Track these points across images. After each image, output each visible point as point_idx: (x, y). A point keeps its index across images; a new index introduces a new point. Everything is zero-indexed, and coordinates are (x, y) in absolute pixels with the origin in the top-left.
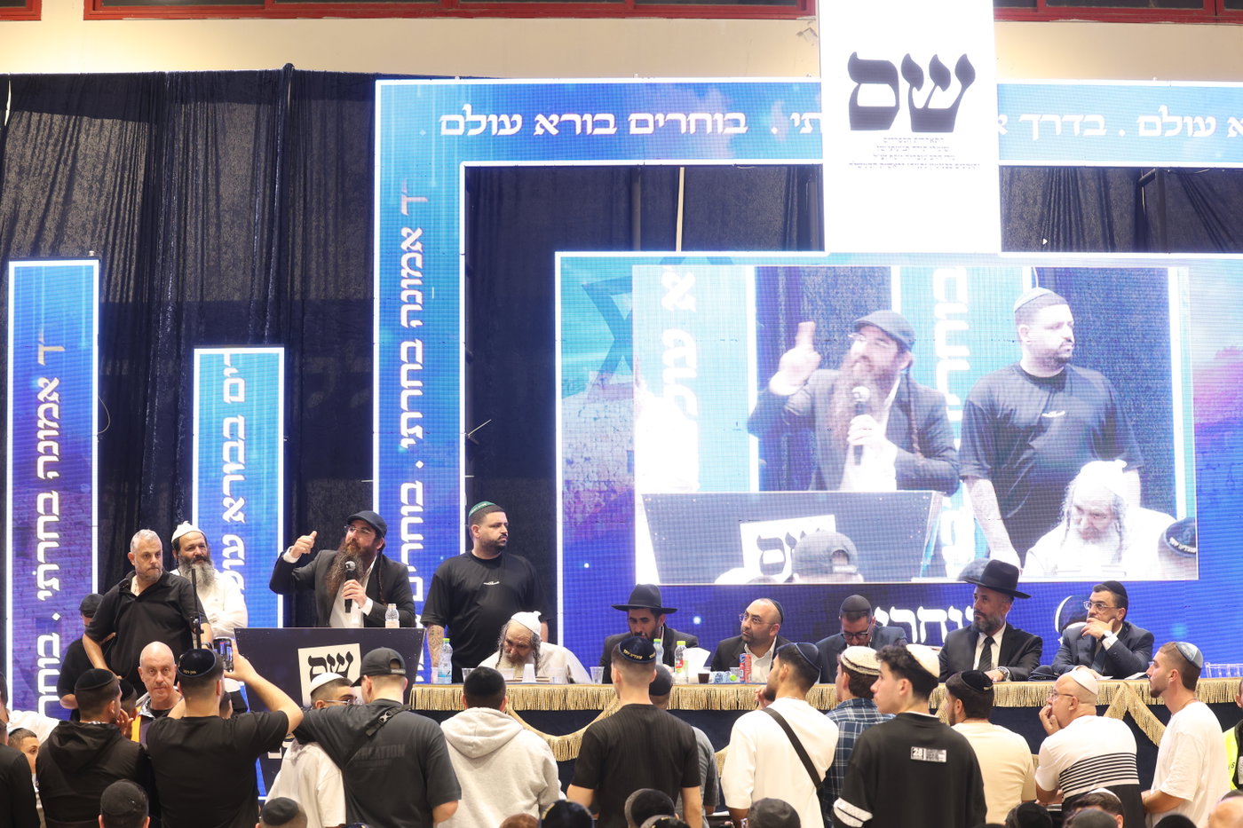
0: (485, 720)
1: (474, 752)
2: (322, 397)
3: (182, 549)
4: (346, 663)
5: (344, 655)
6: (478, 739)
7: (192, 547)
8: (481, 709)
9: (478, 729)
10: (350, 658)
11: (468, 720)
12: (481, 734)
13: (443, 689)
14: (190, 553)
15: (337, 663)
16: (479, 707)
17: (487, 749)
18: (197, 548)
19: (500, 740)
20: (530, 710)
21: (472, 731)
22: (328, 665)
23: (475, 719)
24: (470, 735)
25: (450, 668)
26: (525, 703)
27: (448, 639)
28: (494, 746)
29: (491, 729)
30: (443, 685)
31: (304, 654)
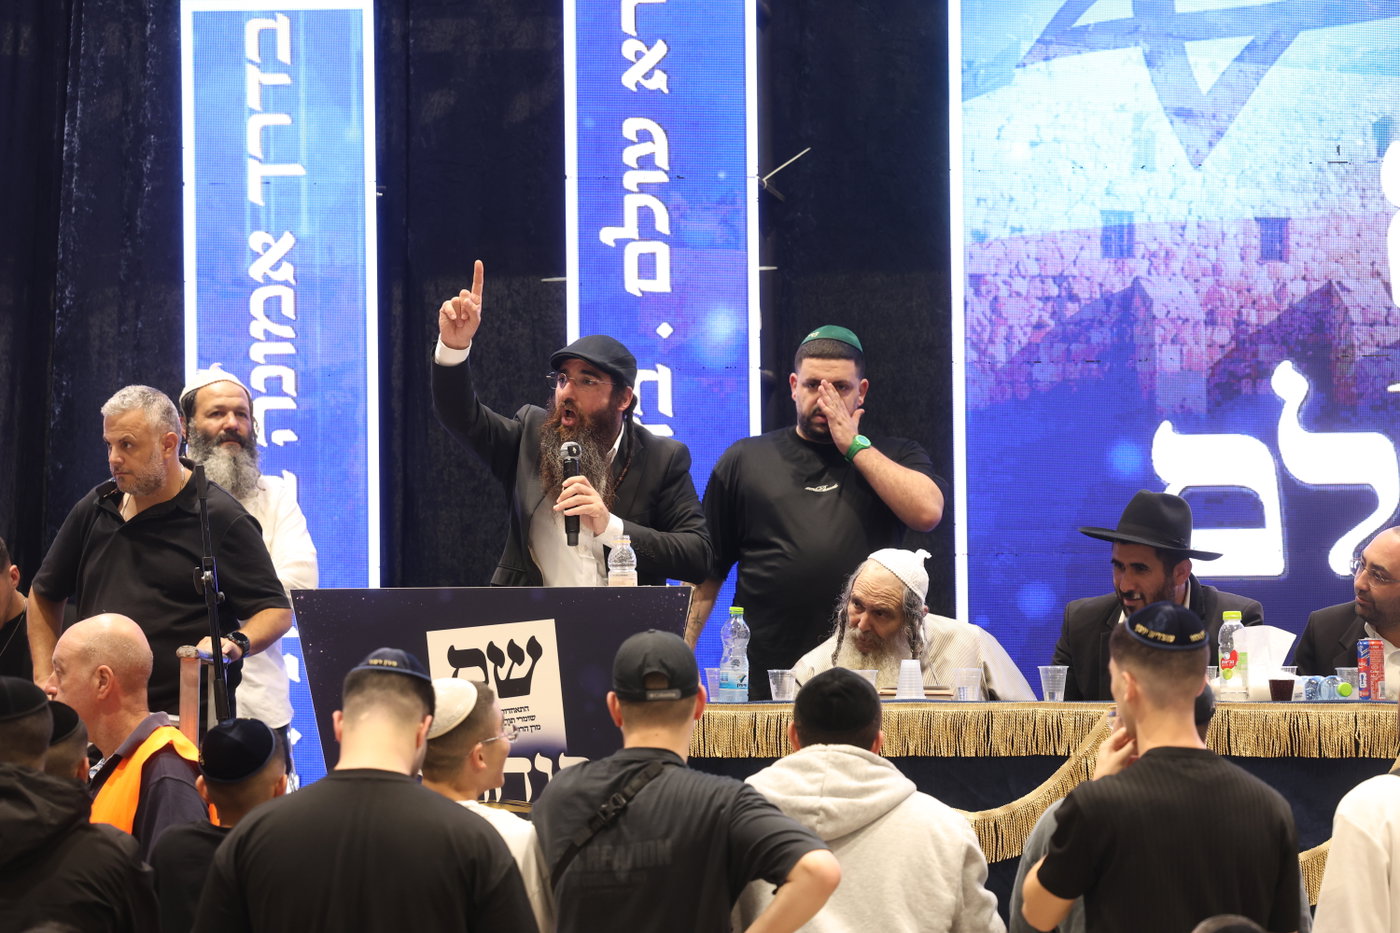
0: (843, 766)
1: (819, 828)
2: (452, 101)
3: (199, 415)
4: (528, 659)
5: (523, 644)
6: (831, 803)
7: (220, 412)
8: (831, 747)
9: (830, 784)
10: (535, 649)
11: (806, 768)
12: (836, 793)
13: (732, 713)
14: (214, 424)
15: (508, 661)
16: (826, 742)
17: (848, 823)
18: (231, 415)
19: (873, 806)
20: (915, 757)
21: (816, 788)
22: (490, 665)
23: (821, 764)
24: (811, 794)
25: (744, 669)
26: (905, 743)
27: (740, 610)
28: (861, 817)
29: (854, 784)
30: (730, 704)
31: (439, 642)
